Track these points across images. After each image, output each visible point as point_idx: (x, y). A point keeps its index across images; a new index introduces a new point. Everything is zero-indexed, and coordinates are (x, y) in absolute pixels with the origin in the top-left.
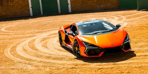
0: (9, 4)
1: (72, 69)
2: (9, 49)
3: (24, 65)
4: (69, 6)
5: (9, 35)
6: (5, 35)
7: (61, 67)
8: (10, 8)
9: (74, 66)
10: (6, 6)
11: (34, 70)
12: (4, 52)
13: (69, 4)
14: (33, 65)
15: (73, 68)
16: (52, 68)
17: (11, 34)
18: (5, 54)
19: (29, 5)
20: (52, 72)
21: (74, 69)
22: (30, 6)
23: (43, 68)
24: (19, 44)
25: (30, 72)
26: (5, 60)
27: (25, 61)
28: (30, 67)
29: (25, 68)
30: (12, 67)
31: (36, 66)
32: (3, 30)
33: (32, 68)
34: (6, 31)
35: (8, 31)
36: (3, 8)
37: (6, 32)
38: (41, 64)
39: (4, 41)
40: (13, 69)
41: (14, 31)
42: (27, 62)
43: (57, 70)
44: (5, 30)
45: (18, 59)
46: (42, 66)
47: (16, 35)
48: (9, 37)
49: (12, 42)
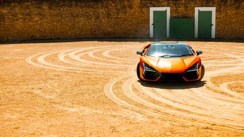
0: (119, 16)
1: (207, 130)
2: (112, 85)
3: (131, 112)
4: (214, 28)
5: (113, 63)
6: (108, 62)
7: (187, 124)
8: (121, 22)
9: (209, 125)
10: (114, 18)
11: (146, 122)
12: (103, 88)
13: (213, 25)
14: (145, 115)
15: (208, 128)
16: (174, 123)
17: (117, 61)
18: (105, 91)
19: (149, 20)
20: (172, 130)
21: (209, 131)
22: (151, 21)
23: (159, 121)
24: (127, 79)
25: (140, 125)
26: (104, 101)
27: (133, 106)
28: (140, 117)
29: (132, 117)
30: (114, 113)
31: (149, 117)
32: (106, 54)
33: (143, 119)
34: (110, 56)
35: (113, 57)
36: (110, 21)
37: (109, 59)
38: (157, 114)
39: (106, 71)
40: (115, 116)
41: (121, 59)
42: (137, 109)
43: (181, 128)
44: (109, 54)
45: (123, 102)
46: (159, 119)
47: (125, 64)
48: (113, 67)
49: (117, 74)
